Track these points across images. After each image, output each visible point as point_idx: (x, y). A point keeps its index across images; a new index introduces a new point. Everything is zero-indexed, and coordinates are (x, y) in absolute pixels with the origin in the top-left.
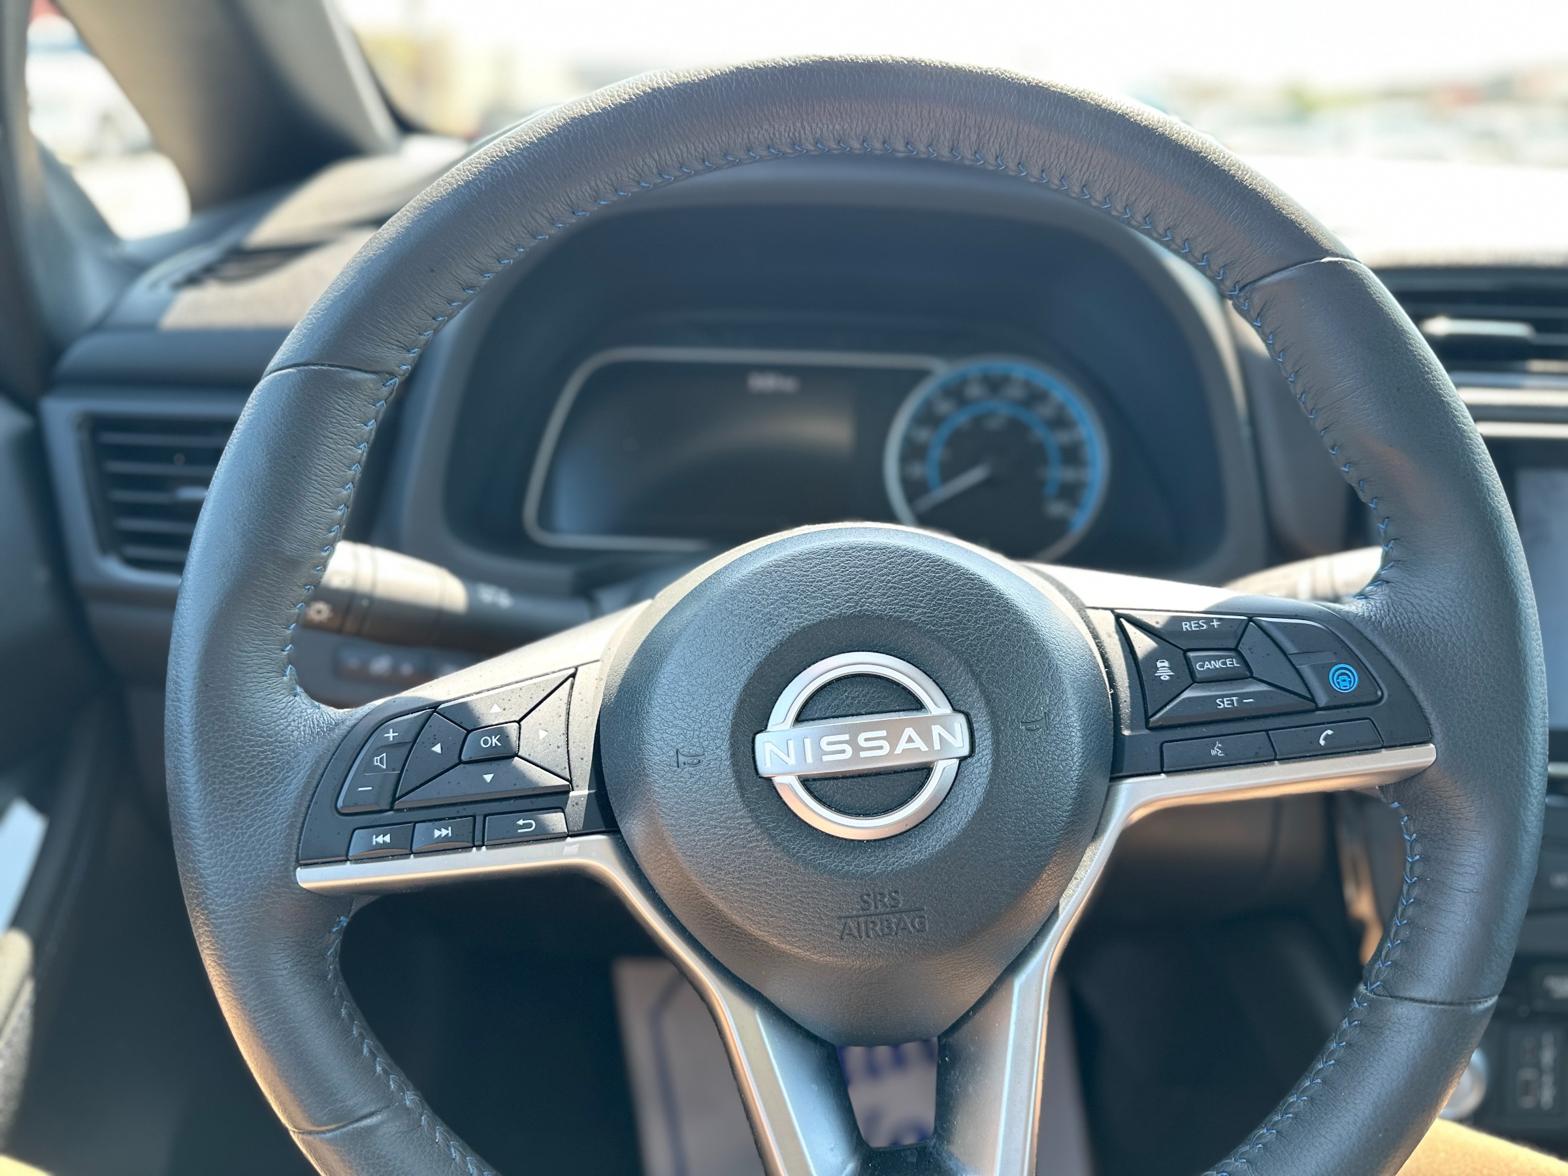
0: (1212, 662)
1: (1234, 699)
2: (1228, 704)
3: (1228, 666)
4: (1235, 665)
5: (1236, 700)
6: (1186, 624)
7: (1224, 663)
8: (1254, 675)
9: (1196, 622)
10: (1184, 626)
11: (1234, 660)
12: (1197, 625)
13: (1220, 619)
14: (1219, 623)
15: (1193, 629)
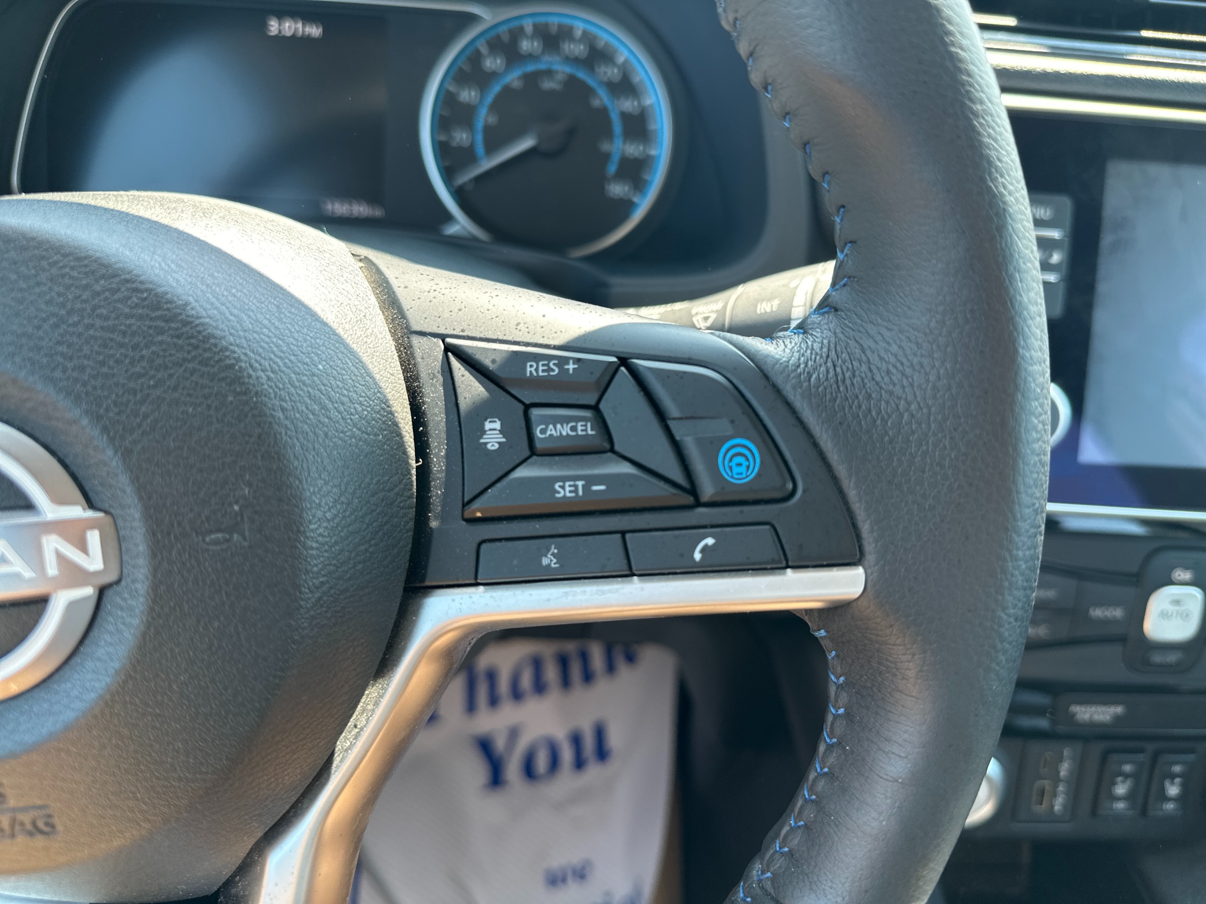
0: (559, 426)
1: (580, 484)
2: (570, 492)
3: (580, 433)
4: (590, 432)
5: (583, 486)
6: (531, 366)
7: (574, 429)
8: (617, 448)
9: (546, 362)
10: (529, 369)
11: (589, 425)
12: (546, 368)
13: (578, 361)
14: (576, 366)
15: (541, 374)
